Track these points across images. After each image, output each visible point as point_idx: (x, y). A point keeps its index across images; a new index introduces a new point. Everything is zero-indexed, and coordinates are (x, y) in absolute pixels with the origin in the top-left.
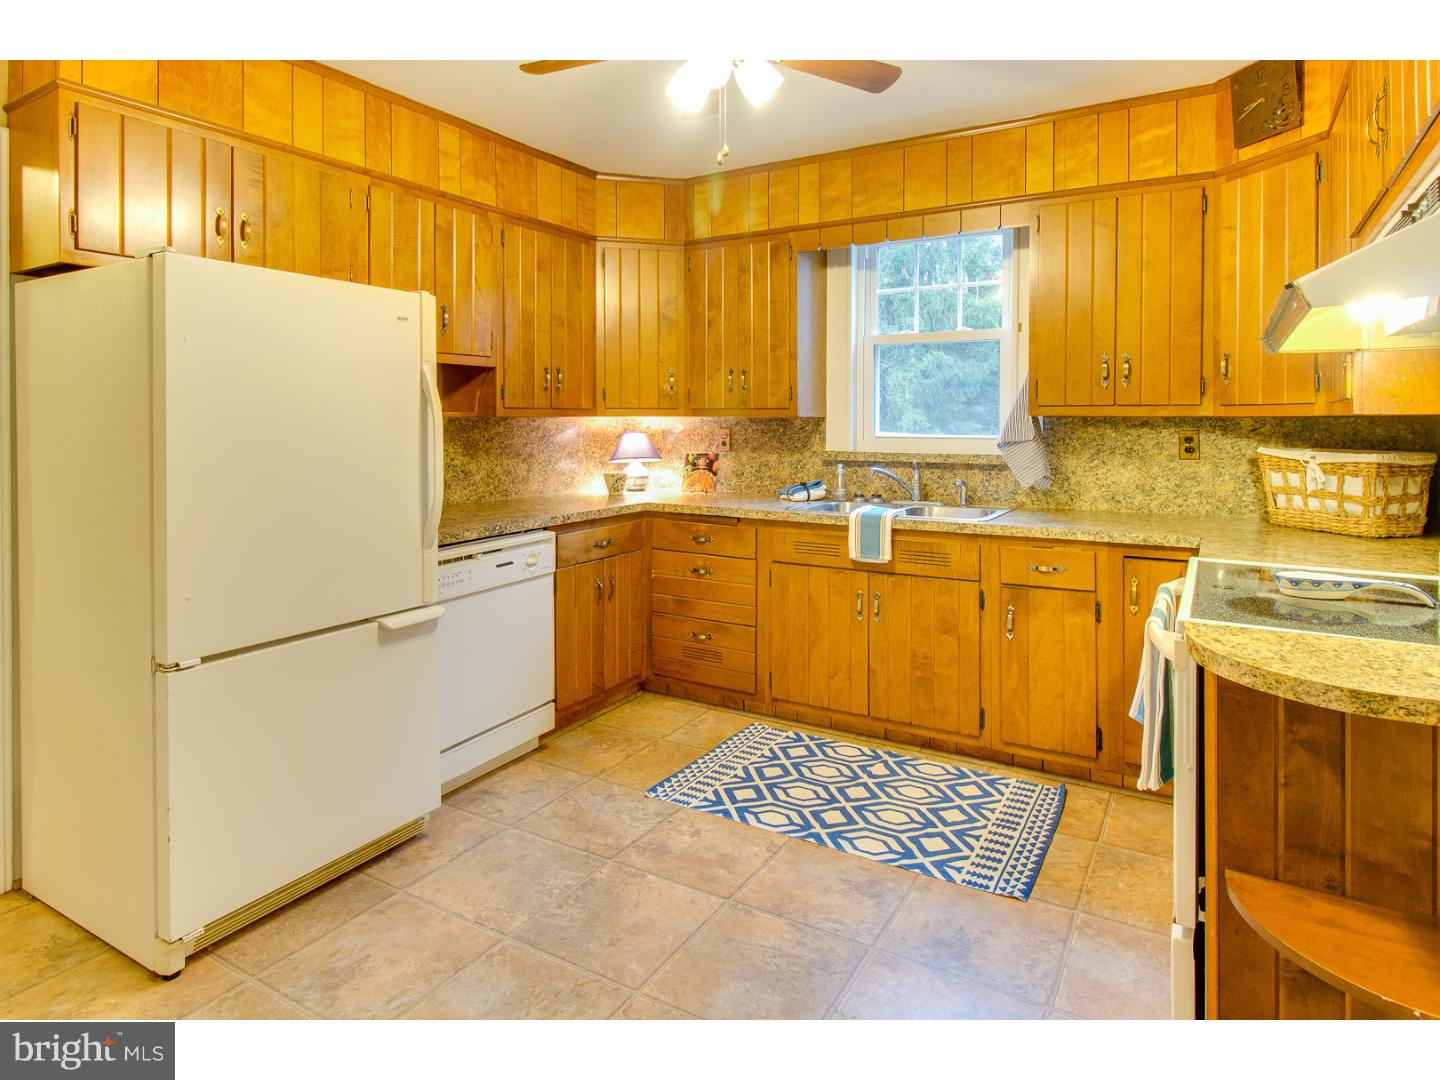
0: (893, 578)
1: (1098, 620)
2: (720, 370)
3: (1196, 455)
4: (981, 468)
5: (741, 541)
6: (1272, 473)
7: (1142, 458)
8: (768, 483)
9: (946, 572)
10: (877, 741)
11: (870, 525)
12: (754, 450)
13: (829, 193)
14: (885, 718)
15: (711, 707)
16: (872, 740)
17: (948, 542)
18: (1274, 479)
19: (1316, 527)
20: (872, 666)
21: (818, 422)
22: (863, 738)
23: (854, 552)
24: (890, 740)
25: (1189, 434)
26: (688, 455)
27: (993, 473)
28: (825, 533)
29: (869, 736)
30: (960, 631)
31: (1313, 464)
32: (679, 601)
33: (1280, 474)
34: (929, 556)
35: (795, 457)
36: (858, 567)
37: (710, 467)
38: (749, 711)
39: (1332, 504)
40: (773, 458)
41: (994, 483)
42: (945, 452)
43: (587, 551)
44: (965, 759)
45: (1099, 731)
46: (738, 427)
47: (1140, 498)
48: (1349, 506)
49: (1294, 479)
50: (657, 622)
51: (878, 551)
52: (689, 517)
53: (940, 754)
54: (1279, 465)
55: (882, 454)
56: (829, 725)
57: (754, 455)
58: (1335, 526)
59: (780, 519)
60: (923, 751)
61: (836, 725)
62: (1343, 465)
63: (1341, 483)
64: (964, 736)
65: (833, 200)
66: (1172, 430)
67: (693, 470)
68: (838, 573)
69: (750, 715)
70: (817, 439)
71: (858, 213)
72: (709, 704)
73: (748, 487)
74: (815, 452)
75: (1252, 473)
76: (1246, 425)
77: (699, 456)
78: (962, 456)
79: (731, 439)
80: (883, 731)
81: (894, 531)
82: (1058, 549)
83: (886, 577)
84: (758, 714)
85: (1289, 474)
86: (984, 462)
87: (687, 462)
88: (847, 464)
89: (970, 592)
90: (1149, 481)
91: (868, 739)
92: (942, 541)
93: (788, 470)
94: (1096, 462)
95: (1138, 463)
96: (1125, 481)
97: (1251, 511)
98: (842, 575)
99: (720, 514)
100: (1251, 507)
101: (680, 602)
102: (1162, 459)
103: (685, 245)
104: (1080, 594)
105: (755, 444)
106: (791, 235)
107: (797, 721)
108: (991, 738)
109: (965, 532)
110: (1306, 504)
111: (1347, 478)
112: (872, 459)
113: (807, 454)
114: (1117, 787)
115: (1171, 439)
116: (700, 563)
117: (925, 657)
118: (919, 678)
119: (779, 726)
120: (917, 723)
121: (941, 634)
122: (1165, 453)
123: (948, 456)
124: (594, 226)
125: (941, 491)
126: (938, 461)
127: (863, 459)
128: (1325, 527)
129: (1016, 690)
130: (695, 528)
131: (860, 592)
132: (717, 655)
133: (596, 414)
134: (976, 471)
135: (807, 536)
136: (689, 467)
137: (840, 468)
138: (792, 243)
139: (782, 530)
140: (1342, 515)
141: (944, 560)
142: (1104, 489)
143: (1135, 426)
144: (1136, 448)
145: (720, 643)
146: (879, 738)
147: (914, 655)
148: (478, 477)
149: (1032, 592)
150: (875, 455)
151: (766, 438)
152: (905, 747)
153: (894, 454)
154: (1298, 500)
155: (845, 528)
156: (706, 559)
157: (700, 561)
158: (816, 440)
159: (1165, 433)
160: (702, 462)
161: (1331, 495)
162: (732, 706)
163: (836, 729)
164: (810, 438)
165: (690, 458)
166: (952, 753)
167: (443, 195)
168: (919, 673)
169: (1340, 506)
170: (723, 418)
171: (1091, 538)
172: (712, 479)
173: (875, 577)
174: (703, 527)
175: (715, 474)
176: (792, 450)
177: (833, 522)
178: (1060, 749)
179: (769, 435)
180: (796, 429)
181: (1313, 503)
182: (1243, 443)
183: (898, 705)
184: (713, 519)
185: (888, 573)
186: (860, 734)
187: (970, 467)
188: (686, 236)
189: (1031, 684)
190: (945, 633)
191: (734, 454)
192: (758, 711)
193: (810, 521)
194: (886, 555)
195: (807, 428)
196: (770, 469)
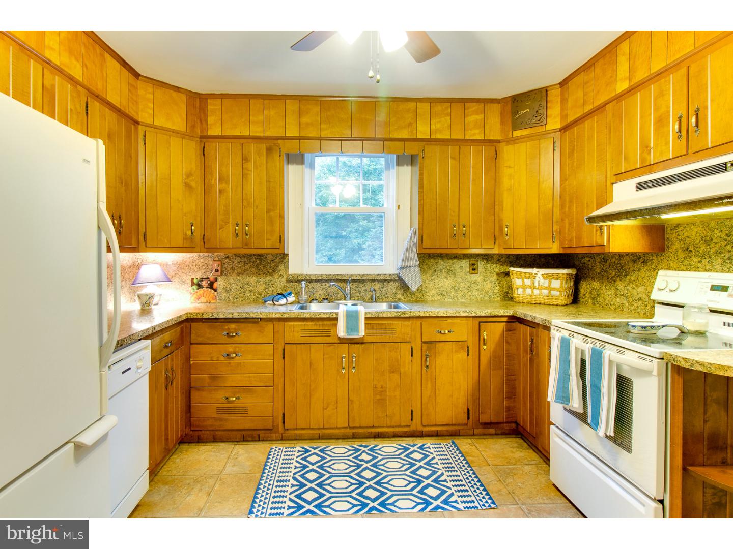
0: (363, 345)
1: (468, 355)
2: (228, 223)
3: (476, 272)
4: (379, 281)
5: (263, 333)
6: (517, 279)
7: (454, 274)
9: (393, 339)
10: (349, 440)
11: (352, 317)
12: (239, 274)
13: (305, 120)
14: (359, 426)
15: (236, 443)
16: (346, 440)
17: (395, 322)
18: (517, 282)
19: (538, 302)
20: (351, 398)
21: (283, 257)
22: (341, 441)
23: (342, 332)
24: (356, 438)
25: (474, 262)
26: (193, 279)
27: (385, 283)
28: (320, 323)
29: (343, 439)
30: (401, 370)
31: (539, 275)
32: (214, 377)
33: (521, 280)
34: (385, 331)
35: (269, 278)
36: (342, 341)
37: (211, 286)
38: (263, 440)
39: (545, 292)
40: (252, 279)
41: (385, 289)
42: (362, 273)
43: (161, 351)
45: (468, 410)
46: (227, 260)
47: (453, 293)
48: (553, 293)
49: (528, 282)
50: (195, 396)
51: (356, 330)
52: (222, 320)
53: (386, 439)
54: (520, 276)
55: (326, 275)
57: (239, 278)
58: (547, 301)
59: (292, 317)
60: (376, 440)
61: (322, 437)
62: (552, 274)
63: (550, 282)
64: (404, 426)
65: (308, 124)
66: (467, 260)
67: (198, 289)
68: (330, 346)
69: (265, 443)
70: (283, 267)
71: (324, 134)
72: (233, 442)
73: (235, 298)
74: (281, 275)
75: (498, 279)
76: (496, 257)
77: (202, 279)
78: (371, 275)
79: (222, 268)
80: (352, 434)
81: (366, 318)
82: (450, 321)
83: (359, 345)
84: (270, 441)
85: (525, 279)
86: (383, 278)
87: (193, 284)
89: (406, 348)
90: (457, 285)
91: (343, 441)
92: (391, 322)
93: (263, 286)
94: (434, 276)
95: (452, 276)
96: (447, 285)
97: (498, 297)
98: (332, 347)
99: (248, 316)
100: (498, 295)
101: (214, 378)
102: (462, 274)
103: (201, 138)
104: (460, 343)
105: (240, 271)
106: (280, 141)
107: (297, 439)
108: (416, 426)
109: (405, 316)
110: (533, 292)
111: (553, 280)
113: (276, 276)
114: (471, 435)
115: (465, 264)
116: (231, 350)
117: (382, 387)
118: (379, 400)
119: (293, 445)
120: (377, 425)
121: (390, 373)
122: (464, 271)
123: (364, 275)
124: (137, 113)
125: (357, 294)
126: (358, 278)
127: (314, 278)
128: (542, 302)
129: (430, 396)
130: (226, 327)
131: (344, 355)
132: (245, 409)
133: (139, 251)
134: (376, 283)
135: (310, 325)
136: (195, 287)
137: (303, 284)
138: (281, 146)
139: (292, 323)
140: (549, 296)
141: (392, 332)
142: (438, 290)
143: (451, 259)
144: (452, 269)
145: (246, 400)
146: (349, 438)
147: (376, 387)
149: (438, 345)
151: (247, 267)
152: (365, 440)
154: (529, 291)
155: (336, 319)
156: (236, 347)
157: (230, 348)
158: (282, 267)
159: (464, 261)
160: (204, 283)
161: (546, 288)
162: (250, 439)
163: (322, 439)
164: (278, 267)
165: (195, 281)
166: (391, 437)
168: (378, 397)
169: (550, 292)
170: (215, 254)
171: (467, 314)
172: (213, 294)
173: (353, 346)
174: (233, 326)
175: (215, 290)
176: (266, 274)
177: (328, 316)
178: (451, 423)
179: (250, 265)
180: (269, 261)
181: (536, 292)
182: (494, 266)
183: (365, 417)
184: (242, 320)
185: (360, 343)
186: (338, 439)
187: (373, 280)
188: (201, 132)
189: (437, 392)
190: (393, 372)
191: (224, 277)
192: (269, 439)
193: (312, 317)
194: (362, 333)
195: (276, 260)
196: (250, 286)
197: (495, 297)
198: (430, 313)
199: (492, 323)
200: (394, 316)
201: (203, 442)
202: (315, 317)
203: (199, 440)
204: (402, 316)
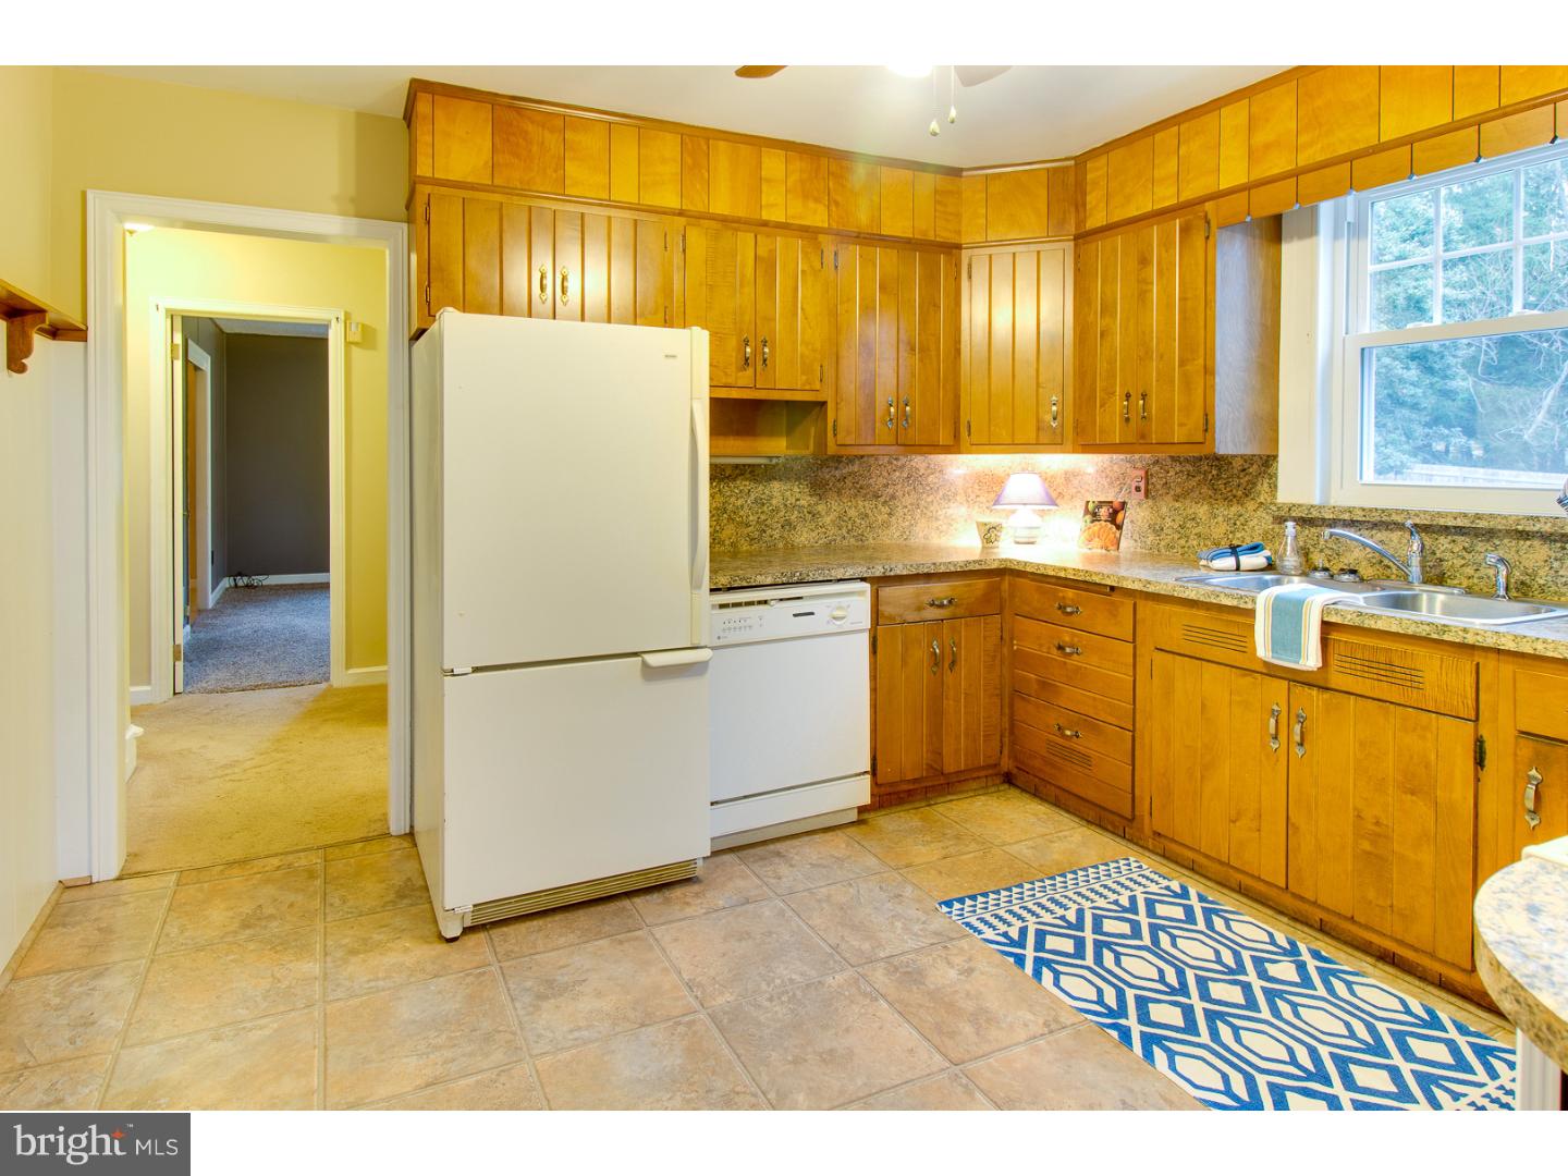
0: (1327, 695)
2: (1113, 393)
5: (1115, 616)
8: (1195, 543)
9: (1413, 697)
10: (1306, 929)
11: (1287, 613)
12: (1177, 498)
13: (1260, 138)
14: (1313, 899)
15: (1084, 823)
16: (1299, 926)
17: (1421, 652)
20: (1293, 819)
21: (1267, 461)
22: (1285, 920)
23: (1263, 651)
24: (1328, 934)
26: (1088, 502)
28: (1225, 617)
29: (1295, 919)
30: (1439, 794)
32: (1044, 682)
34: (1385, 670)
35: (1234, 509)
36: (1272, 671)
37: (1113, 518)
38: (1131, 841)
40: (1202, 510)
43: (920, 609)
44: (1453, 999)
46: (1157, 468)
50: (1019, 704)
51: (1296, 649)
52: (1053, 580)
56: (1237, 888)
57: (1177, 505)
59: (1162, 592)
60: (1380, 965)
61: (1245, 891)
65: (1267, 147)
67: (1093, 522)
68: (1244, 676)
69: (1131, 846)
70: (1266, 485)
71: (1304, 159)
72: (1082, 818)
73: (1169, 547)
74: (1262, 503)
77: (1101, 504)
79: (1147, 483)
80: (1318, 920)
81: (1326, 626)
83: (1314, 692)
84: (1142, 847)
87: (1087, 511)
88: (1304, 522)
89: (1455, 733)
91: (1292, 923)
92: (1410, 648)
93: (1223, 528)
98: (1249, 679)
99: (1087, 579)
101: (1044, 685)
103: (1074, 239)
105: (1179, 490)
106: (1209, 206)
107: (1192, 870)
109: (1446, 637)
113: (1251, 506)
116: (1067, 639)
117: (1378, 824)
118: (1368, 853)
119: (1164, 870)
120: (1363, 921)
121: (1405, 793)
124: (959, 233)
125: (1469, 571)
126: (1459, 523)
127: (1331, 517)
130: (1061, 594)
131: (1276, 708)
132: (1085, 759)
133: (959, 453)
135: (1200, 618)
136: (1088, 518)
137: (1290, 524)
138: (1210, 216)
139: (1167, 607)
141: (1411, 679)
145: (1087, 744)
146: (1311, 926)
147: (1359, 816)
148: (828, 520)
150: (1350, 510)
151: (1193, 483)
152: (1350, 950)
153: (1383, 511)
155: (1251, 613)
156: (1073, 635)
157: (1066, 636)
158: (1263, 486)
160: (1104, 512)
162: (1109, 827)
163: (1245, 895)
164: (1255, 484)
165: (1091, 506)
167: (765, 224)
168: (1366, 846)
170: (1137, 456)
172: (1114, 533)
173: (1300, 690)
174: (1070, 593)
175: (1119, 527)
176: (1230, 500)
177: (1235, 603)
179: (1197, 479)
180: (1235, 471)
183: (1333, 887)
184: (1081, 585)
185: (1320, 687)
186: (1282, 913)
188: (1076, 229)
190: (1413, 794)
191: (1150, 502)
192: (1141, 843)
193: (1202, 599)
194: (1311, 660)
195: (1251, 470)
196: (1198, 523)
200: (1410, 632)
201: (1041, 799)
203: (1036, 794)
204: (1435, 636)
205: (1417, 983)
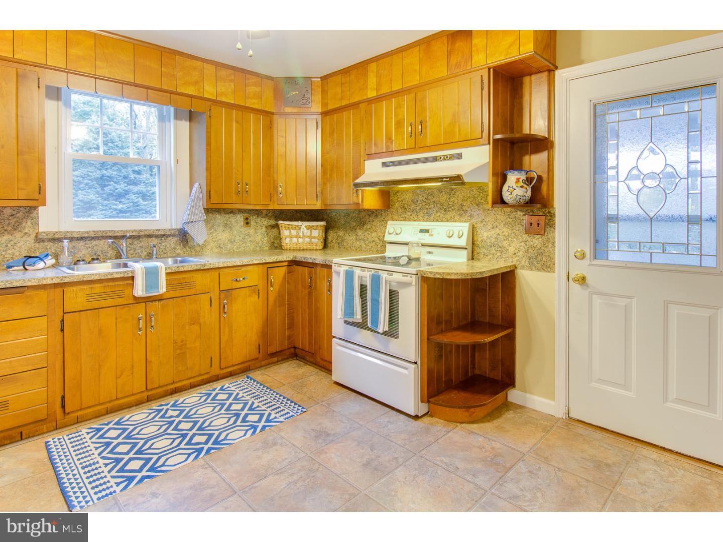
0: (162, 302)
1: (259, 298)
3: (249, 225)
4: (157, 236)
5: (31, 304)
6: (285, 231)
7: (230, 228)
9: (193, 292)
10: (144, 405)
11: (151, 274)
13: (75, 51)
14: (157, 386)
16: (141, 406)
17: (194, 275)
18: (285, 233)
19: (302, 248)
20: (149, 359)
22: (134, 408)
23: (140, 290)
24: (151, 400)
25: (247, 217)
27: (163, 239)
28: (113, 284)
29: (136, 405)
30: (201, 320)
31: (303, 226)
33: (288, 231)
34: (184, 285)
36: (138, 300)
39: (307, 240)
41: (163, 244)
42: (138, 229)
44: (196, 388)
45: (259, 345)
47: (230, 245)
48: (314, 240)
49: (294, 232)
51: (157, 286)
54: (288, 228)
55: (94, 232)
56: (106, 413)
58: (309, 247)
60: (173, 396)
61: (110, 410)
62: (313, 226)
63: (311, 232)
64: (204, 374)
65: (79, 57)
66: (241, 215)
68: (124, 308)
74: (26, 233)
75: (266, 231)
76: (265, 212)
78: (149, 230)
81: (167, 274)
82: (244, 269)
83: (157, 303)
84: (43, 433)
85: (292, 231)
86: (162, 233)
88: (72, 239)
89: (205, 299)
90: (233, 237)
91: (138, 407)
92: (191, 275)
94: (213, 230)
95: (229, 230)
96: (224, 238)
97: (266, 247)
98: (126, 309)
100: (266, 245)
102: (237, 227)
104: (253, 288)
108: (216, 370)
110: (298, 241)
111: (313, 230)
112: (86, 235)
113: (18, 235)
114: (260, 367)
115: (240, 218)
117: (182, 341)
118: (179, 354)
119: (75, 430)
120: (177, 380)
121: (191, 325)
122: (239, 225)
123: (141, 231)
125: (132, 252)
126: (134, 234)
128: (305, 248)
129: (228, 340)
131: (141, 316)
132: (4, 405)
134: (154, 238)
135: (97, 289)
137: (66, 243)
140: (310, 243)
141: (192, 285)
143: (228, 213)
144: (228, 223)
145: (5, 393)
146: (144, 403)
147: (176, 342)
149: (234, 292)
154: (295, 240)
155: (132, 278)
158: (27, 224)
159: (239, 216)
161: (307, 237)
163: (111, 412)
164: (21, 223)
166: (189, 389)
168: (178, 351)
169: (311, 240)
173: (150, 304)
178: (245, 360)
180: (6, 216)
181: (300, 240)
182: (264, 220)
183: (163, 375)
185: (159, 300)
186: (130, 407)
187: (150, 236)
189: (234, 335)
190: (193, 324)
192: (38, 433)
193: (103, 278)
194: (163, 289)
195: (18, 215)
197: (264, 246)
198: (228, 264)
199: (277, 268)
200: (195, 269)
202: (106, 278)
204: (202, 268)
205: (186, 392)
